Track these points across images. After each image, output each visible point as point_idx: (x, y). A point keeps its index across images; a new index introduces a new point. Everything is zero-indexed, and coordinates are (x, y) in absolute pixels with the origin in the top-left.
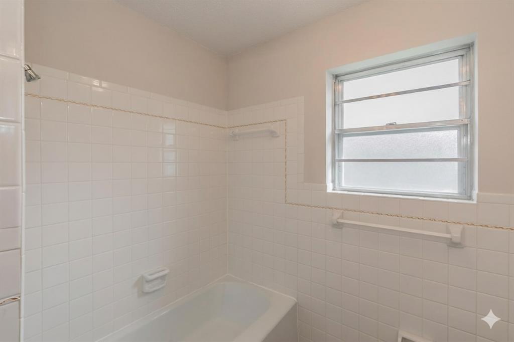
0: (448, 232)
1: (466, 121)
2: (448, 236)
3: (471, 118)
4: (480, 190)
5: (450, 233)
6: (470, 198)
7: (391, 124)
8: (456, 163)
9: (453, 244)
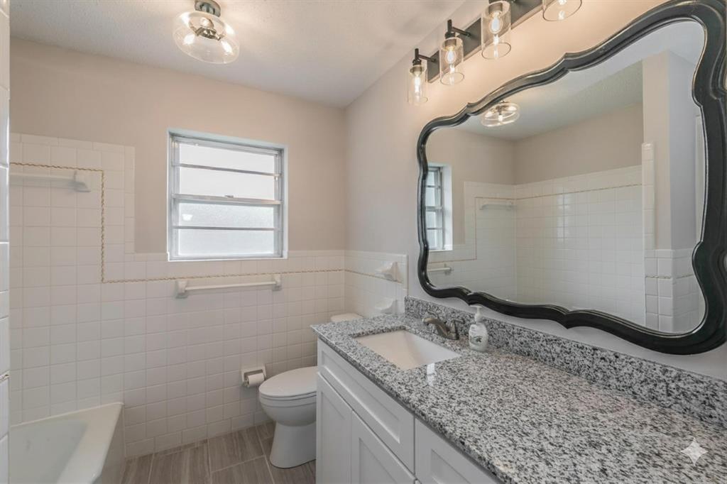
0: (273, 280)
1: (278, 202)
2: (274, 283)
3: (282, 200)
4: (289, 249)
5: (274, 281)
6: (282, 256)
7: (229, 197)
8: (272, 232)
9: (277, 288)
